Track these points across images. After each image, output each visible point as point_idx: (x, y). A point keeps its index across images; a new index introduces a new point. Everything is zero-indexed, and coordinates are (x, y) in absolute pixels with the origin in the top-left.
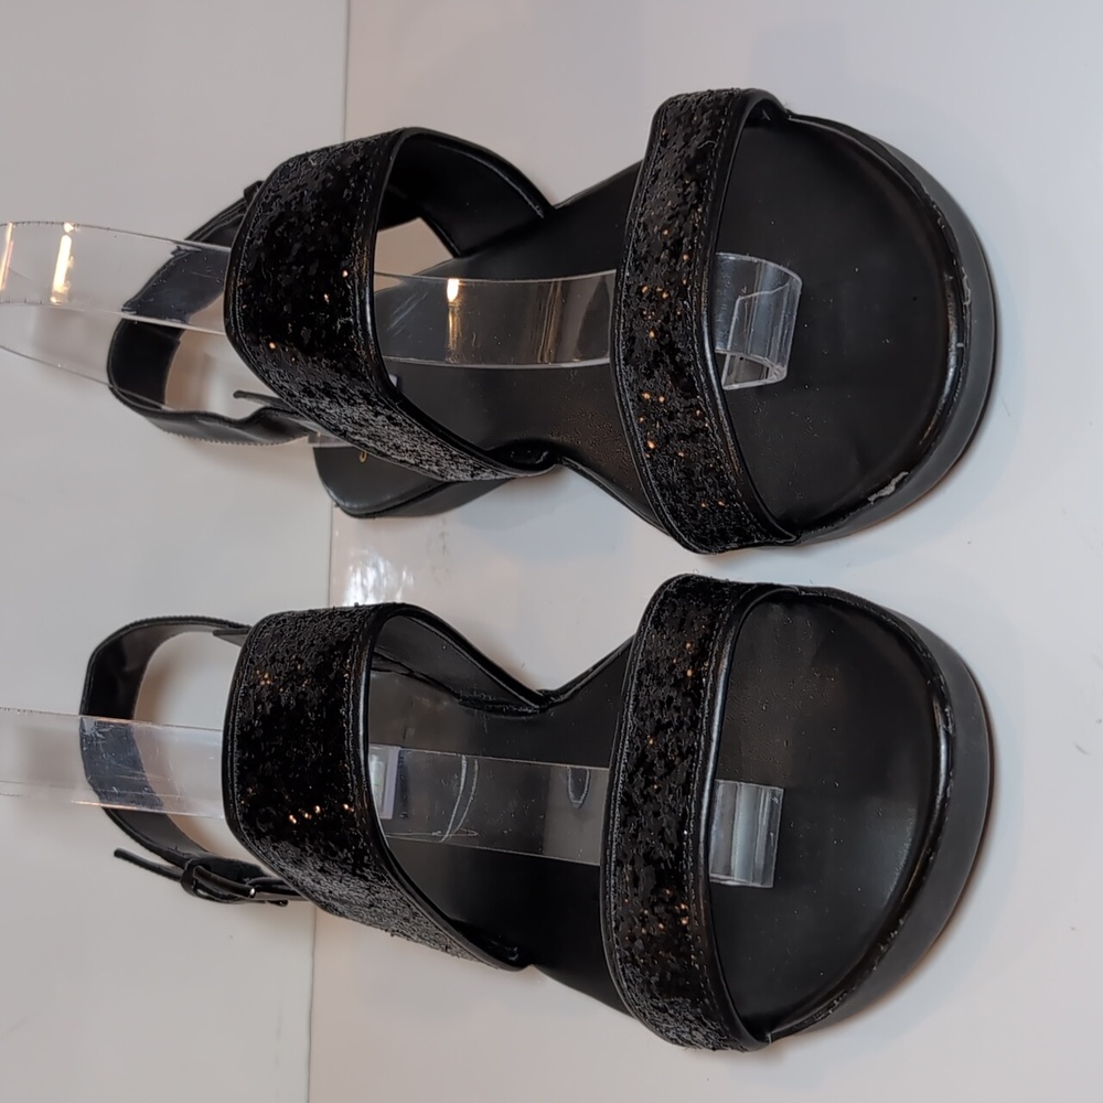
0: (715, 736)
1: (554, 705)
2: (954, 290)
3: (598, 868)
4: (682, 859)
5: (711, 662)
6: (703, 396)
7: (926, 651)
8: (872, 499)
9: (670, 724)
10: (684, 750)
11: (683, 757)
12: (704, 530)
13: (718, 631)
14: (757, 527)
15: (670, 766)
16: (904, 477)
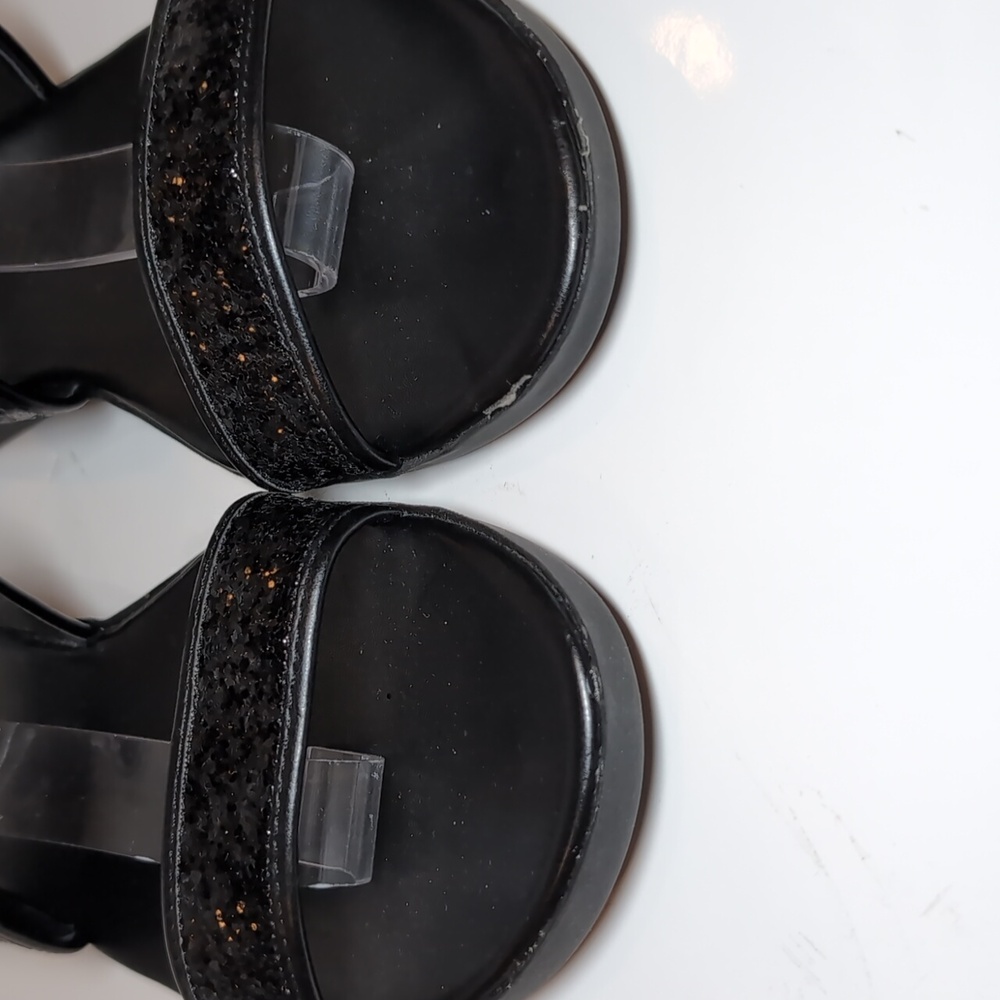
0: (303, 709)
1: (104, 637)
2: (566, 138)
3: (159, 865)
4: (265, 865)
5: (295, 614)
6: (269, 293)
7: (562, 593)
8: (488, 412)
9: (245, 693)
10: (265, 726)
11: (265, 735)
12: (281, 463)
13: (302, 573)
14: (348, 456)
15: (247, 749)
16: (527, 382)
